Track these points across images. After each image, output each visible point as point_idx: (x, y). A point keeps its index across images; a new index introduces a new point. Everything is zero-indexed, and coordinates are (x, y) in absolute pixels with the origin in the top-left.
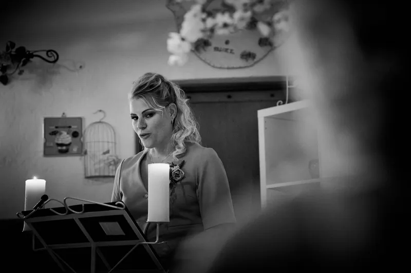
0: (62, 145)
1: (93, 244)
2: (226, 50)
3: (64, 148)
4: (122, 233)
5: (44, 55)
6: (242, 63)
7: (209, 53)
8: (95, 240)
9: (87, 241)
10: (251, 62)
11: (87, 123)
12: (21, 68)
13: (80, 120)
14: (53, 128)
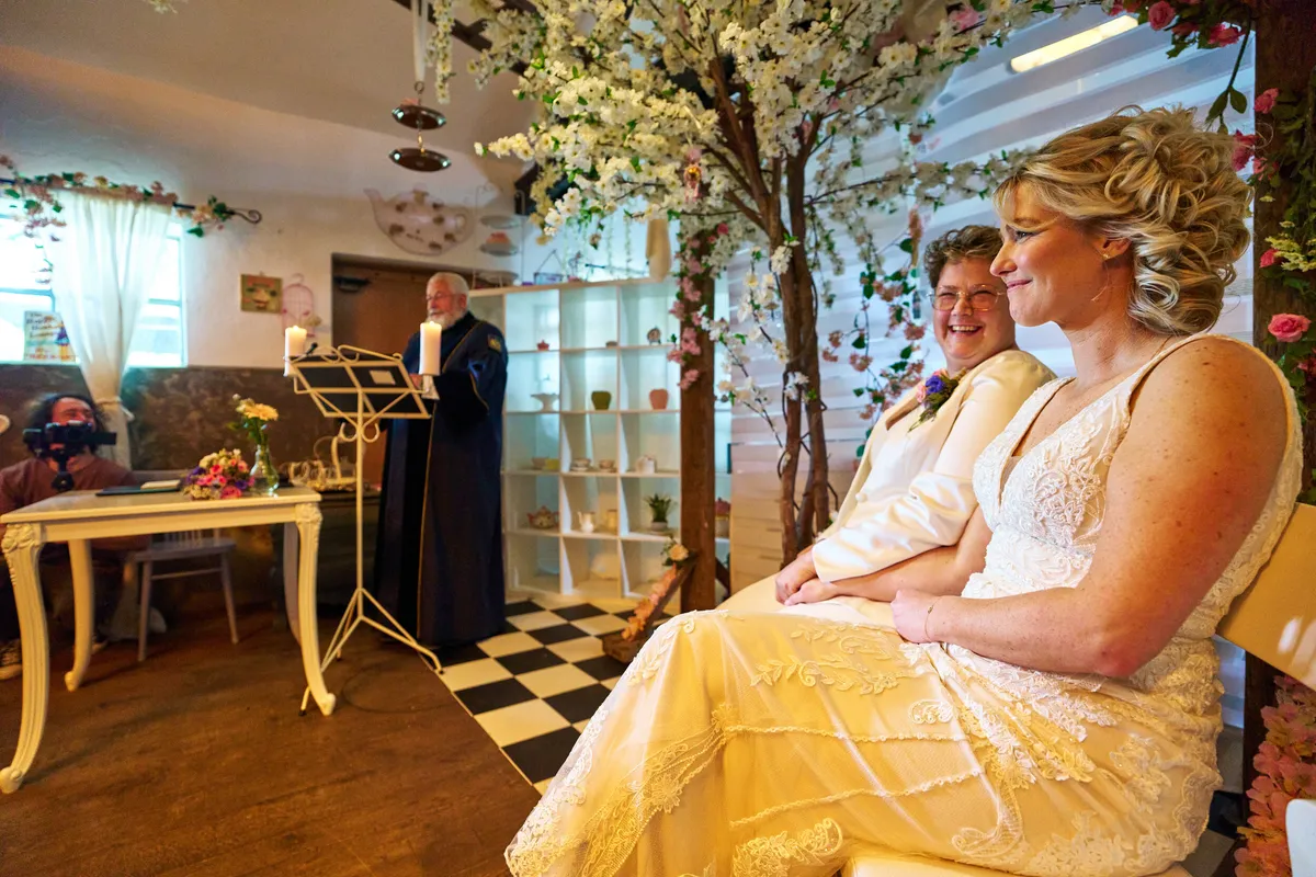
0: (259, 302)
1: (360, 391)
2: (417, 238)
3: (262, 305)
4: (393, 382)
5: (246, 214)
6: (429, 251)
7: (401, 238)
8: (363, 385)
9: (353, 386)
10: (437, 251)
11: (285, 285)
12: (222, 224)
13: (278, 281)
14: (251, 286)
